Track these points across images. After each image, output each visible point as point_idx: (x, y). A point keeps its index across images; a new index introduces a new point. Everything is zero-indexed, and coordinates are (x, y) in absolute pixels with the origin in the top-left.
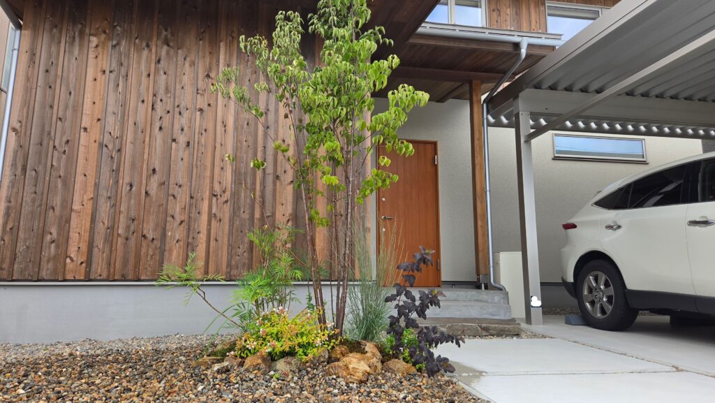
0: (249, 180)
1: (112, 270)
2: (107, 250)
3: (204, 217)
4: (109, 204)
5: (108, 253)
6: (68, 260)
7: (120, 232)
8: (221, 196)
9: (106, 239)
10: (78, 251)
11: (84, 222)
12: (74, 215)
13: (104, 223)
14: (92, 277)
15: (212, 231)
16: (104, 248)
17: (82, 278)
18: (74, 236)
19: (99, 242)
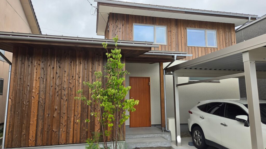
0: (86, 110)
1: (43, 142)
2: (41, 136)
3: (72, 123)
4: (42, 121)
5: (42, 137)
6: (29, 140)
7: (45, 130)
8: (77, 116)
9: (41, 133)
10: (32, 137)
11: (34, 128)
12: (31, 125)
13: (40, 128)
14: (37, 145)
15: (75, 128)
16: (40, 135)
17: (34, 146)
18: (31, 132)
19: (39, 134)
